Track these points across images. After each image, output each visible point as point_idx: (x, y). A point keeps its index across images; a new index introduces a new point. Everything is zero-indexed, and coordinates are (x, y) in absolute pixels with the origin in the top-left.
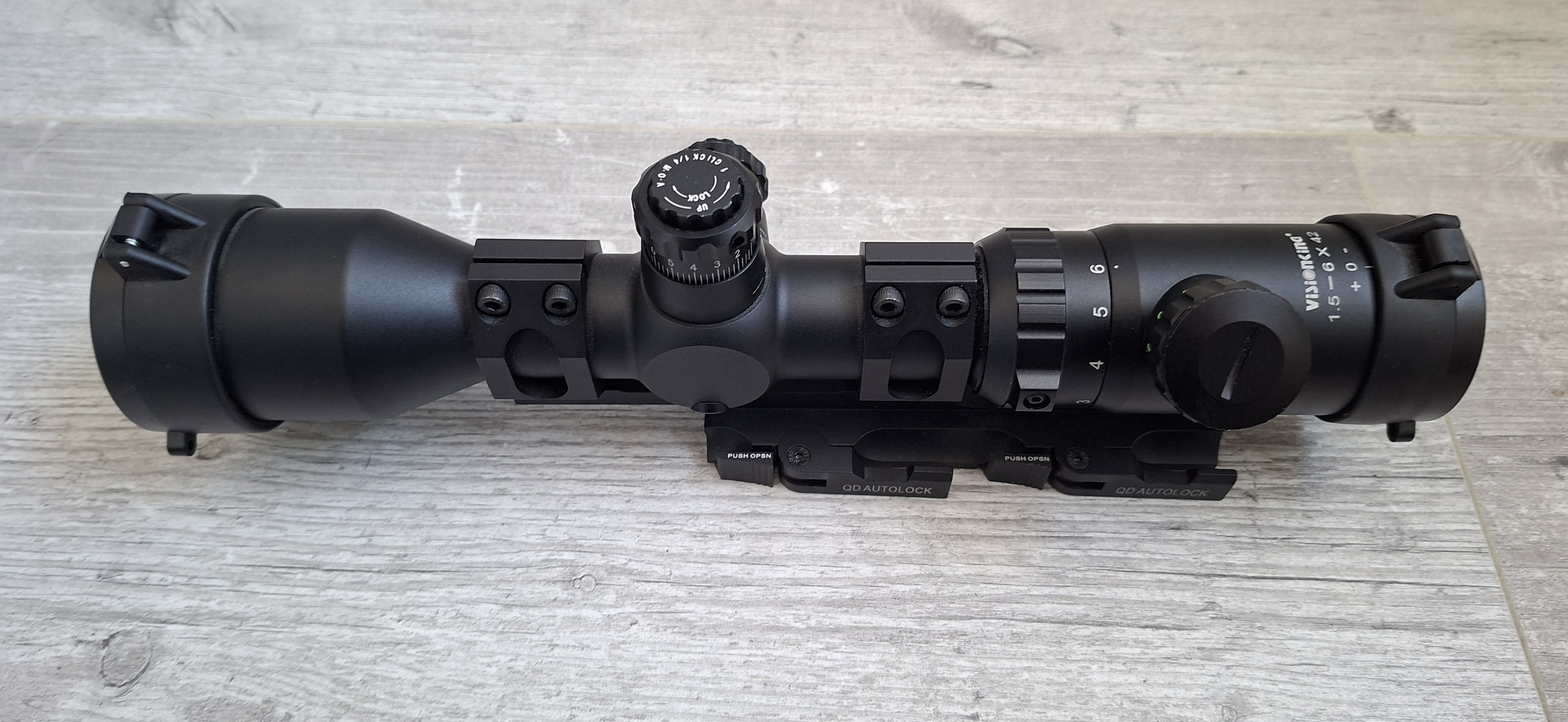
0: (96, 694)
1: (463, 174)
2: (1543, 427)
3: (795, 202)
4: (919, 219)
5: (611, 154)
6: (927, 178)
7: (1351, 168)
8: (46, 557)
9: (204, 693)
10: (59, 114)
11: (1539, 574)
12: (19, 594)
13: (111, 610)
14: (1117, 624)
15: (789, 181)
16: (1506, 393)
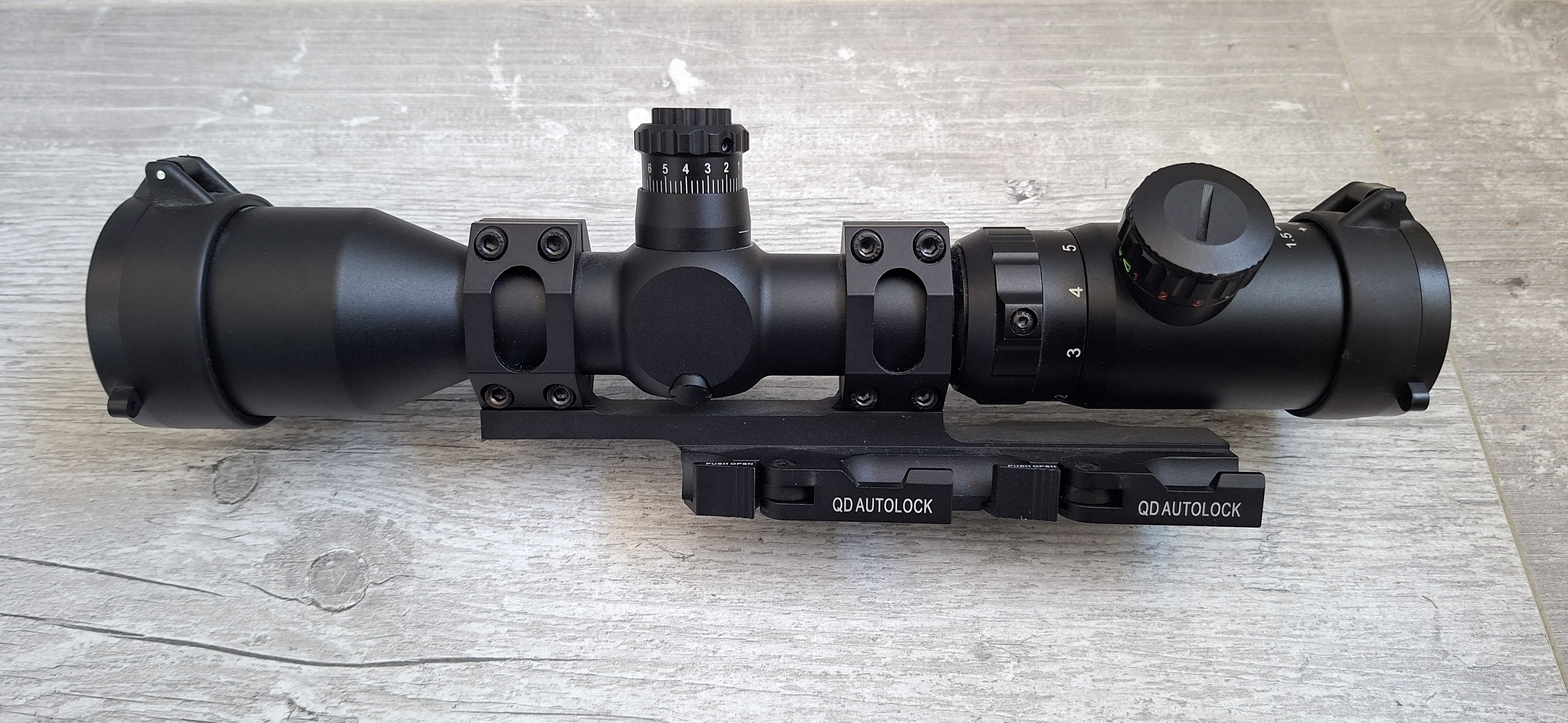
0: (211, 511)
1: (501, 48)
2: (1500, 252)
3: (814, 68)
4: (931, 82)
5: (639, 28)
6: (937, 43)
7: (1328, 28)
9: (311, 507)
13: (216, 439)
15: (808, 50)
16: (1467, 224)
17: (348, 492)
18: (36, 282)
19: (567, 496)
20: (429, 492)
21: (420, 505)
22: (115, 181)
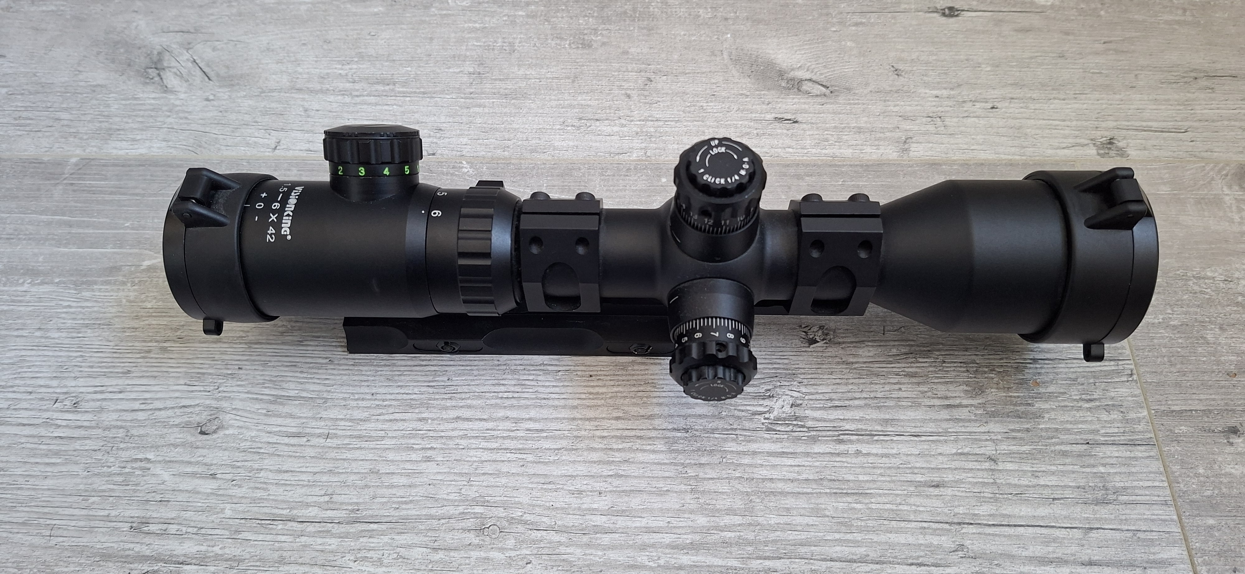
2: (1219, 402)
8: (91, 513)
10: (78, 151)
11: (1211, 521)
12: (73, 542)
14: (890, 563)
16: (1191, 375)
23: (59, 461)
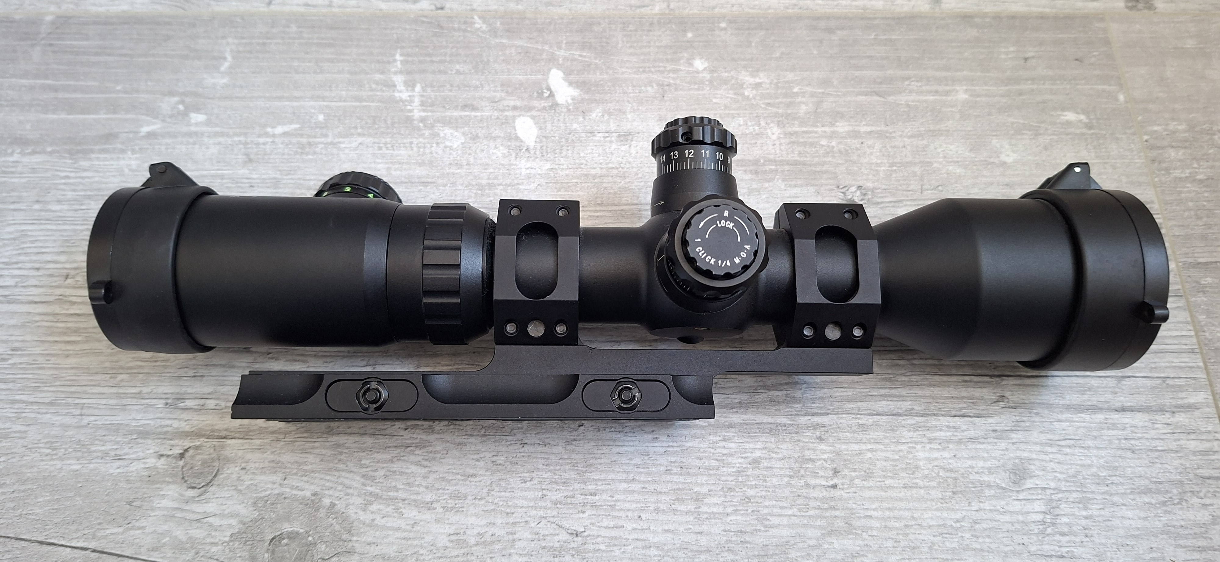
0: (182, 495)
1: (402, 58)
3: (673, 79)
4: (773, 92)
5: (521, 38)
6: (778, 54)
7: (1107, 42)
8: (121, 391)
9: (265, 490)
10: (53, 9)
12: (106, 420)
13: (181, 430)
15: (667, 60)
17: (295, 477)
18: (13, 284)
19: (478, 479)
20: (363, 476)
21: (356, 488)
22: (73, 187)
23: (79, 339)
